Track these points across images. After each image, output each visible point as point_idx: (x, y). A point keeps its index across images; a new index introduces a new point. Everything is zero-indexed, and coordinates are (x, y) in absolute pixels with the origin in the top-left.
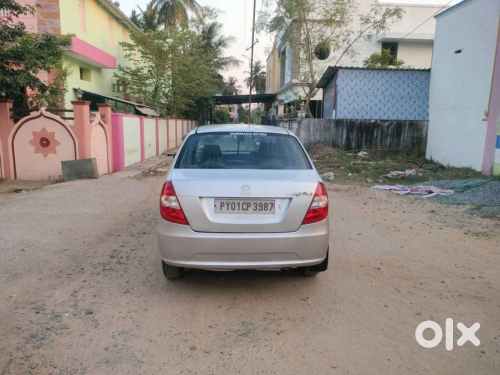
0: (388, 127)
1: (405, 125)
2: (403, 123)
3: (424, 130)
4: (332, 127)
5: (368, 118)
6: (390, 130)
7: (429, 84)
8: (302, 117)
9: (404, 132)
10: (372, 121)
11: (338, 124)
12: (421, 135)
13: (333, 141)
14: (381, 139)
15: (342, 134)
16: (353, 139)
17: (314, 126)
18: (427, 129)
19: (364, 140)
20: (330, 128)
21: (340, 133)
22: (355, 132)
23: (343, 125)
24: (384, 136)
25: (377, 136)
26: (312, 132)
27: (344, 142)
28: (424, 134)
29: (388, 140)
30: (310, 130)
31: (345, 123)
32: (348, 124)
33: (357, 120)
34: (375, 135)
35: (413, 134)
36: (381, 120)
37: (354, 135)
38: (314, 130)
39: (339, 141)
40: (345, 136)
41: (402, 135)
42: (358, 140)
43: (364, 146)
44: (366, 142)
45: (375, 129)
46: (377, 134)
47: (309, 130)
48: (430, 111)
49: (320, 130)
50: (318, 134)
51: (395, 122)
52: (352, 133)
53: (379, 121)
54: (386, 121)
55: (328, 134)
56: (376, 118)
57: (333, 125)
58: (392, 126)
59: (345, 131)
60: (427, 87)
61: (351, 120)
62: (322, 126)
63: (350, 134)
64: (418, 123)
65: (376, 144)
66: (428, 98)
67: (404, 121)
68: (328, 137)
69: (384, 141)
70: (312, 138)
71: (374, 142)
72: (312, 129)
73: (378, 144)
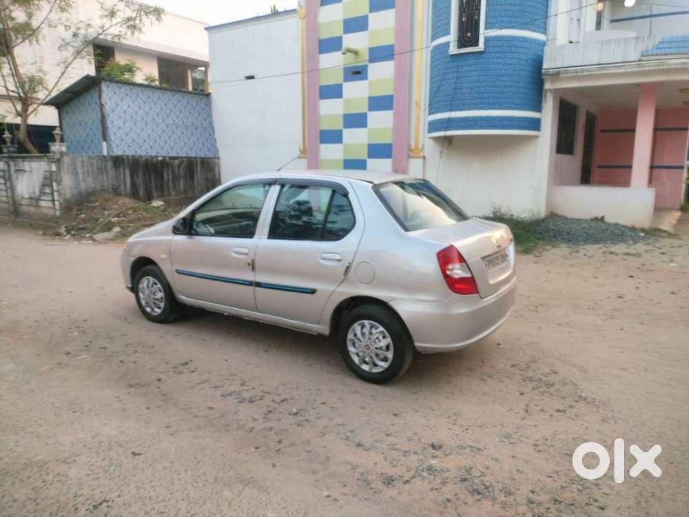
0: (179, 166)
1: (197, 163)
2: (194, 160)
3: (217, 169)
4: (109, 167)
5: (154, 154)
6: (181, 170)
7: (211, 112)
8: (62, 154)
9: (197, 173)
10: (160, 158)
11: (118, 162)
12: (214, 175)
13: (113, 189)
14: (173, 182)
15: (125, 177)
16: (139, 184)
17: (83, 166)
18: (219, 168)
19: (153, 184)
20: (106, 169)
21: (122, 176)
22: (140, 174)
23: (124, 163)
24: (176, 178)
25: (168, 179)
26: (81, 176)
27: (128, 189)
28: (217, 174)
29: (182, 184)
30: (77, 173)
31: (126, 162)
32: (131, 163)
33: (141, 157)
34: (166, 177)
35: (207, 175)
36: (170, 158)
37: (140, 179)
38: (83, 173)
39: (122, 187)
40: (128, 181)
41: (195, 177)
42: (146, 185)
43: (155, 194)
44: (156, 187)
45: (165, 170)
46: (168, 176)
47: (75, 173)
48: (218, 145)
49: (93, 172)
50: (90, 179)
51: (185, 160)
52: (138, 177)
53: (167, 158)
54: (176, 158)
55: (105, 178)
56: (163, 155)
57: (110, 165)
58: (183, 165)
59: (128, 173)
60: (210, 115)
61: (133, 156)
62: (95, 167)
63: (135, 177)
64: (209, 160)
65: (168, 190)
66: (214, 130)
67: (196, 158)
68: (105, 184)
69: (177, 185)
70: (83, 186)
71: (165, 187)
72: (80, 171)
73: (171, 189)
